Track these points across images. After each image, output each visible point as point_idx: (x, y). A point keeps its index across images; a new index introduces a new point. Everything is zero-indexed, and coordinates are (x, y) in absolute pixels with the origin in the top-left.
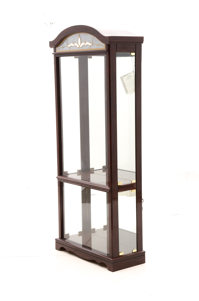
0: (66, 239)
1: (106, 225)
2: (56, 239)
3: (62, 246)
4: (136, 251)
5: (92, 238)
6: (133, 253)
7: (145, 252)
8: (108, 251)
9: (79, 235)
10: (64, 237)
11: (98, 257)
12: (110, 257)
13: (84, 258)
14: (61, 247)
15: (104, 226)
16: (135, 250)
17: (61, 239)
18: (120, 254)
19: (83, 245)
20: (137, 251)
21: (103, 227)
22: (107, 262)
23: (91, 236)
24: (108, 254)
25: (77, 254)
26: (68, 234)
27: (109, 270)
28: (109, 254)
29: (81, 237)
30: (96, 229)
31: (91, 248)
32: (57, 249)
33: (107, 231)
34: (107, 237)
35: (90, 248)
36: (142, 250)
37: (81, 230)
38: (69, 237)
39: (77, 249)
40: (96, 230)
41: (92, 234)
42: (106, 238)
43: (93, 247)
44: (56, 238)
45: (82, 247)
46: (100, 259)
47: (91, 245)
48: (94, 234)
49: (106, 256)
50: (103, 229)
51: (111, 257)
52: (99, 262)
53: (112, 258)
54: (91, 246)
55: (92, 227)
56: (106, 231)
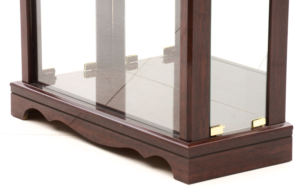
0: (45, 85)
1: (172, 48)
2: (12, 84)
3: (31, 105)
4: (265, 123)
5: (127, 87)
6: (253, 129)
7: (291, 127)
8: (175, 125)
9: (87, 75)
10: (40, 80)
11: (143, 140)
12: (181, 139)
13: (100, 143)
14: (27, 108)
15: (167, 51)
16: (261, 122)
17: (29, 83)
18: (214, 132)
19: (98, 104)
20: (267, 124)
21: (162, 54)
22: (171, 154)
23: (123, 79)
24: (175, 132)
25: (79, 129)
26: (53, 70)
27: (177, 178)
28: (178, 130)
29: (93, 80)
30: (139, 59)
31: (123, 113)
32: (15, 113)
33: (175, 65)
34: (175, 84)
35: (121, 114)
36: (284, 121)
37: (93, 59)
38: (55, 78)
39: (80, 116)
40: (141, 61)
41: (129, 75)
42: (173, 85)
43: (128, 111)
44: (12, 81)
45: (94, 108)
46: (150, 147)
47: (124, 105)
48: (134, 71)
49: (172, 137)
50: (162, 60)
51: (185, 138)
52: (146, 155)
53: (189, 141)
54: (125, 109)
55: (129, 52)
56: (171, 66)
